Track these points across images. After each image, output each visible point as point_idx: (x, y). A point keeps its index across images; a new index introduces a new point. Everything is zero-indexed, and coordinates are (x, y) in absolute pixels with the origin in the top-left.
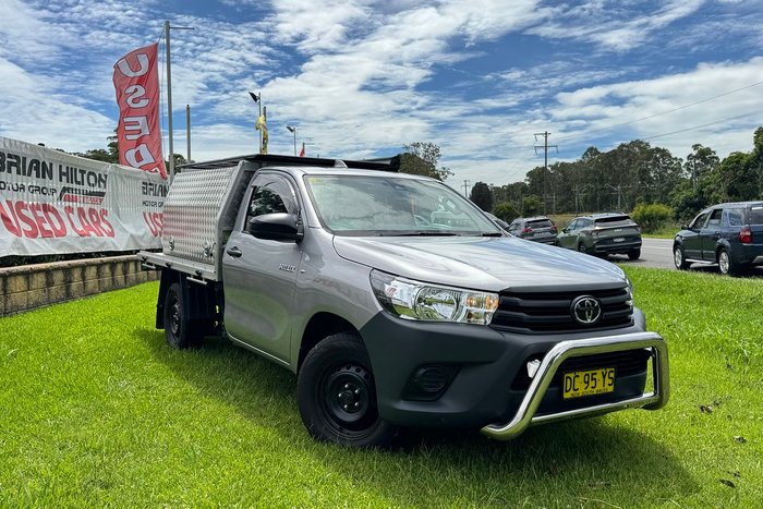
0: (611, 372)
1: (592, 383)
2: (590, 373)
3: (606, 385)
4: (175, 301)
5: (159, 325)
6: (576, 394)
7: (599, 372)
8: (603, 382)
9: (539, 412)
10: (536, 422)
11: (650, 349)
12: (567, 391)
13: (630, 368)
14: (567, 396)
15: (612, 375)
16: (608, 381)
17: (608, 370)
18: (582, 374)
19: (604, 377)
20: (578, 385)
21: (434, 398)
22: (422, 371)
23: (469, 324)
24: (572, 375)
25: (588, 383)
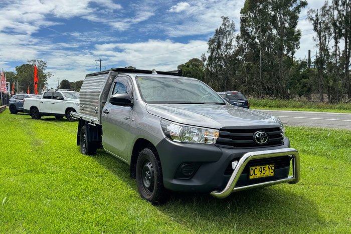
0: (272, 167)
1: (263, 172)
2: (262, 167)
3: (270, 173)
4: (84, 134)
5: (78, 144)
6: (255, 177)
7: (267, 167)
8: (269, 171)
9: (237, 185)
10: (236, 190)
11: (291, 156)
12: (251, 175)
13: (282, 164)
14: (251, 177)
15: (273, 168)
16: (271, 171)
17: (271, 166)
18: (258, 168)
19: (269, 169)
20: (257, 172)
21: (189, 178)
22: (183, 166)
23: (206, 144)
24: (254, 168)
25: (261, 171)
